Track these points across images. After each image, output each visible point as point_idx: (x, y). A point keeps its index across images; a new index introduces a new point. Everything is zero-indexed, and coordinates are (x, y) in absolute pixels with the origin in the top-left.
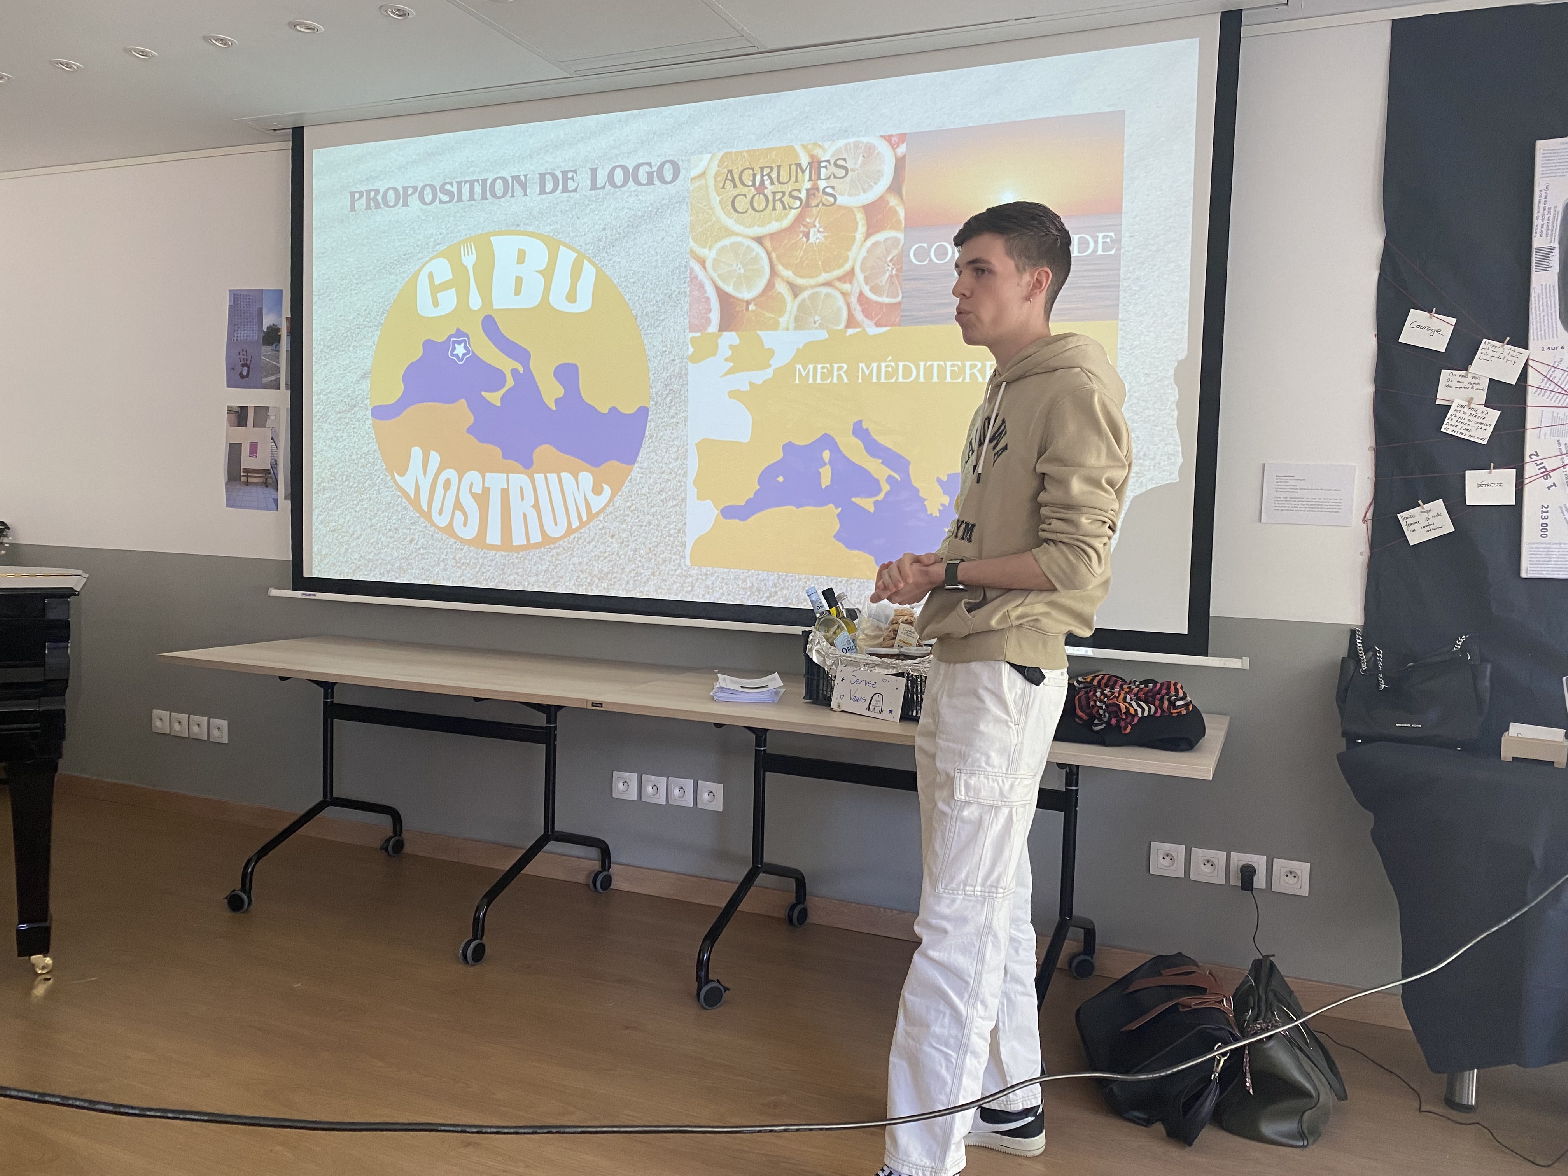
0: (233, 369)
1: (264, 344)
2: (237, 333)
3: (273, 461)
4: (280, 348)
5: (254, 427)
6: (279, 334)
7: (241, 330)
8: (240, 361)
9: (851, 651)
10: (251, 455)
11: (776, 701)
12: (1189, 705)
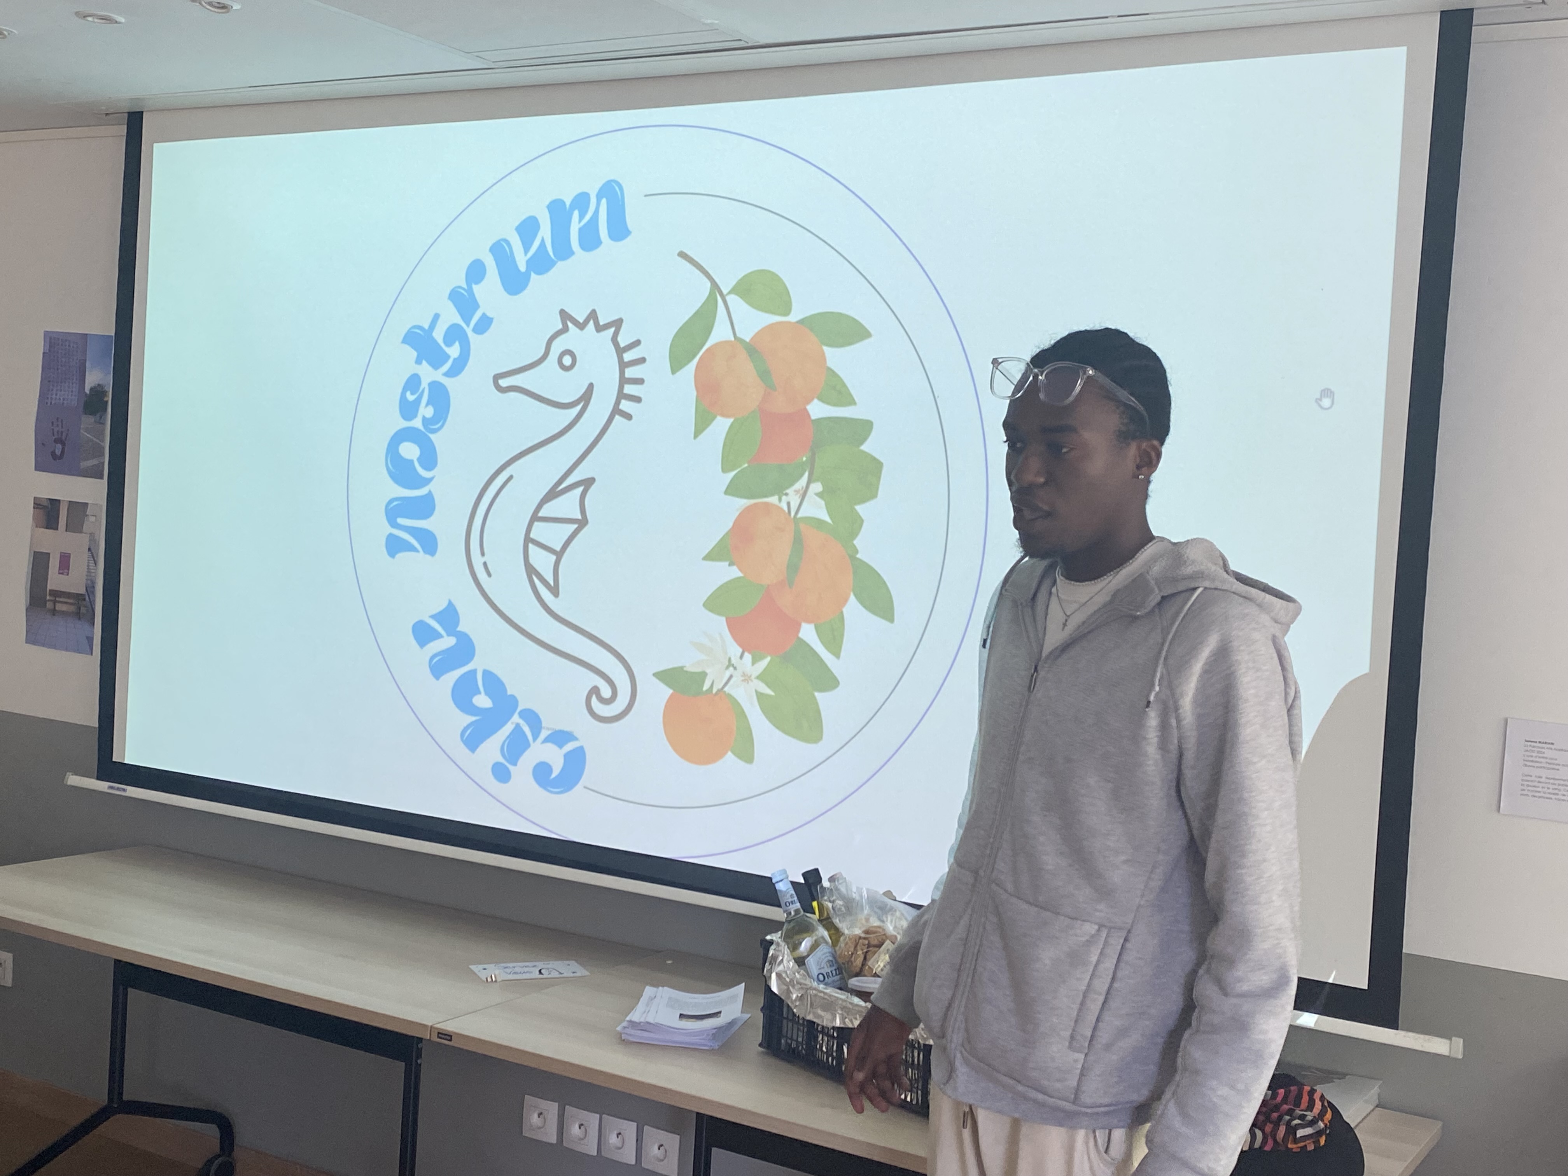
0: (43, 444)
1: (86, 414)
2: (52, 395)
3: (89, 582)
4: (105, 420)
5: (66, 531)
6: (106, 399)
7: (57, 390)
8: (54, 435)
9: (830, 980)
10: (61, 572)
11: (717, 1047)
12: (1321, 1136)
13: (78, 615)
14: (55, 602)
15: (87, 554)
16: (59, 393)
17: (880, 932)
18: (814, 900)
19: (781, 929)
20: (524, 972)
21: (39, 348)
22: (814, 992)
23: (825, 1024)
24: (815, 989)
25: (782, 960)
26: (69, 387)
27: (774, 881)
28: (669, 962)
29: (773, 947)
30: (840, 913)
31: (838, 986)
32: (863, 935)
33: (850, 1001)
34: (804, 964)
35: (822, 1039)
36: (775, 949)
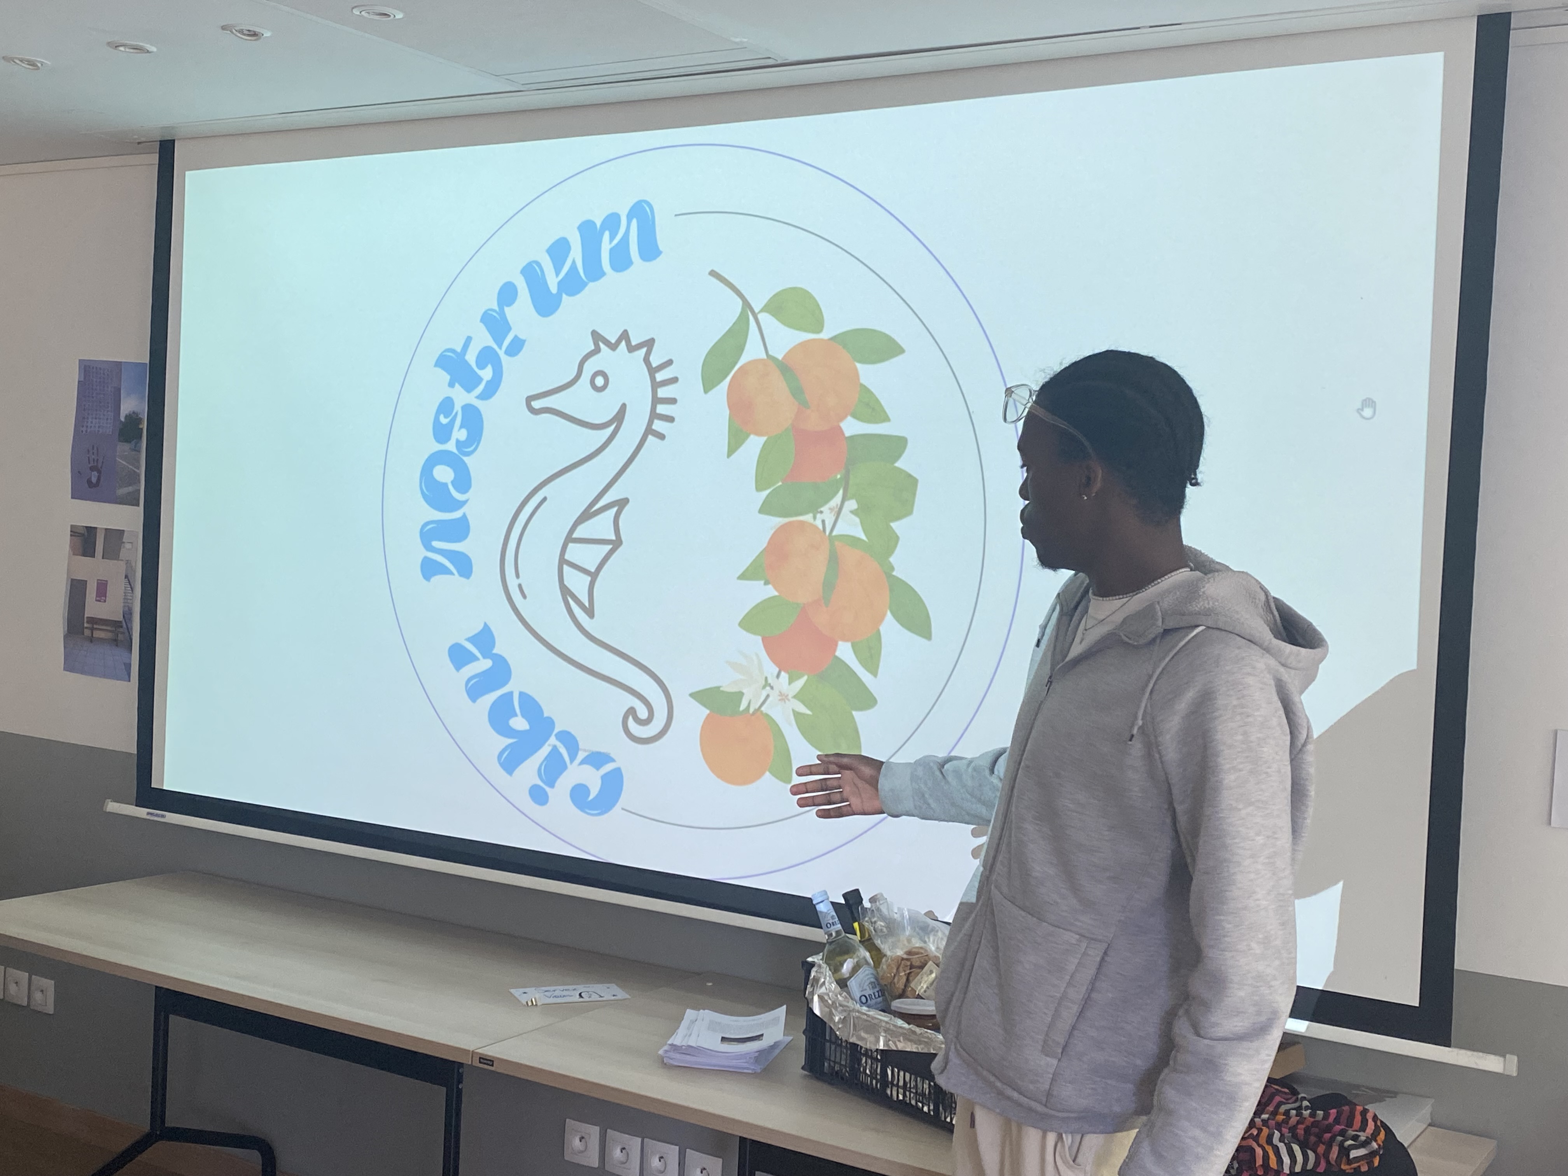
0: (79, 472)
1: (121, 441)
2: (87, 422)
3: (127, 609)
4: (140, 447)
5: (103, 558)
6: (141, 427)
7: (92, 418)
8: (89, 463)
9: (873, 1001)
10: (98, 598)
11: (759, 1071)
12: (1375, 1157)
13: (115, 642)
14: (92, 629)
15: (124, 581)
16: (94, 421)
17: (922, 953)
18: (855, 921)
19: (822, 951)
20: (564, 996)
21: (74, 376)
22: (857, 1014)
23: (868, 1047)
24: (858, 1012)
25: (824, 982)
26: (104, 415)
27: (814, 902)
28: (710, 984)
29: (814, 969)
30: (880, 934)
31: (880, 1009)
32: (905, 956)
33: (895, 1024)
34: (847, 986)
35: (866, 1062)
36: (816, 972)
